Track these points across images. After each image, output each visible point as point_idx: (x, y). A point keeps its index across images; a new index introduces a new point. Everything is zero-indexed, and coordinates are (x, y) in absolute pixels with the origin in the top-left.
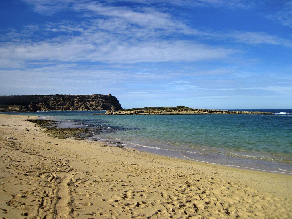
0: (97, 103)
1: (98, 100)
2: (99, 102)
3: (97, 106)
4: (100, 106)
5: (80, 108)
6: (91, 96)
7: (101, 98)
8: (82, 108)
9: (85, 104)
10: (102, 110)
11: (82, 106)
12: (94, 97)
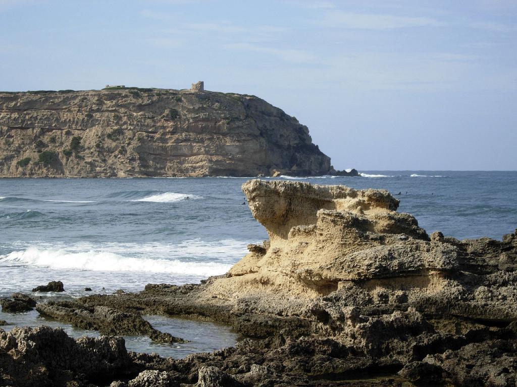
0: (109, 136)
1: (117, 118)
2: (120, 132)
3: (110, 151)
4: (123, 151)
5: (14, 162)
6: (83, 97)
7: (140, 107)
8: (25, 163)
9: (46, 139)
10: (131, 172)
11: (27, 155)
12: (100, 102)
